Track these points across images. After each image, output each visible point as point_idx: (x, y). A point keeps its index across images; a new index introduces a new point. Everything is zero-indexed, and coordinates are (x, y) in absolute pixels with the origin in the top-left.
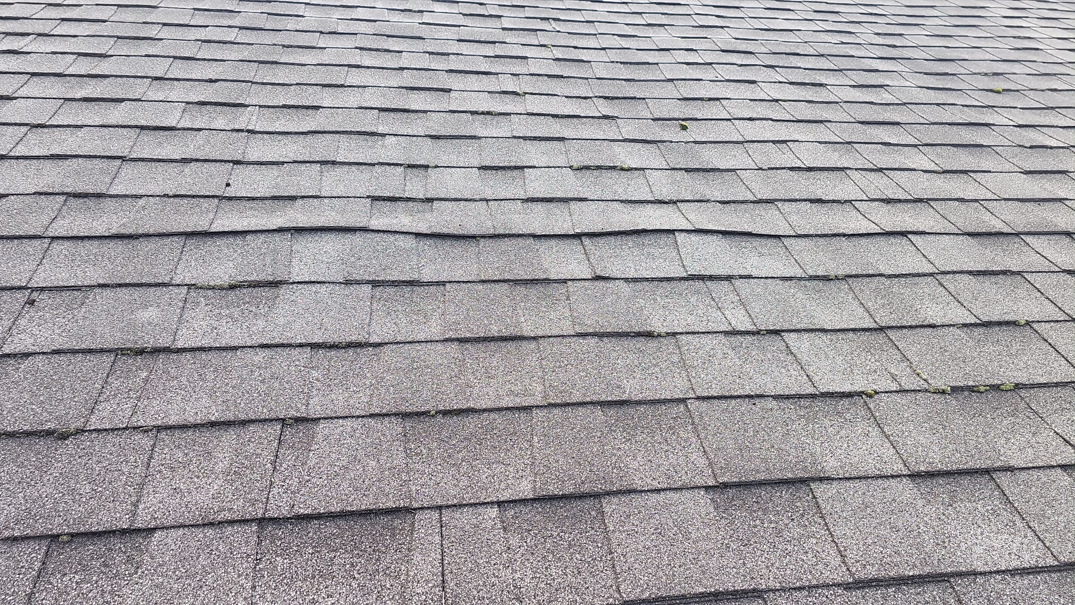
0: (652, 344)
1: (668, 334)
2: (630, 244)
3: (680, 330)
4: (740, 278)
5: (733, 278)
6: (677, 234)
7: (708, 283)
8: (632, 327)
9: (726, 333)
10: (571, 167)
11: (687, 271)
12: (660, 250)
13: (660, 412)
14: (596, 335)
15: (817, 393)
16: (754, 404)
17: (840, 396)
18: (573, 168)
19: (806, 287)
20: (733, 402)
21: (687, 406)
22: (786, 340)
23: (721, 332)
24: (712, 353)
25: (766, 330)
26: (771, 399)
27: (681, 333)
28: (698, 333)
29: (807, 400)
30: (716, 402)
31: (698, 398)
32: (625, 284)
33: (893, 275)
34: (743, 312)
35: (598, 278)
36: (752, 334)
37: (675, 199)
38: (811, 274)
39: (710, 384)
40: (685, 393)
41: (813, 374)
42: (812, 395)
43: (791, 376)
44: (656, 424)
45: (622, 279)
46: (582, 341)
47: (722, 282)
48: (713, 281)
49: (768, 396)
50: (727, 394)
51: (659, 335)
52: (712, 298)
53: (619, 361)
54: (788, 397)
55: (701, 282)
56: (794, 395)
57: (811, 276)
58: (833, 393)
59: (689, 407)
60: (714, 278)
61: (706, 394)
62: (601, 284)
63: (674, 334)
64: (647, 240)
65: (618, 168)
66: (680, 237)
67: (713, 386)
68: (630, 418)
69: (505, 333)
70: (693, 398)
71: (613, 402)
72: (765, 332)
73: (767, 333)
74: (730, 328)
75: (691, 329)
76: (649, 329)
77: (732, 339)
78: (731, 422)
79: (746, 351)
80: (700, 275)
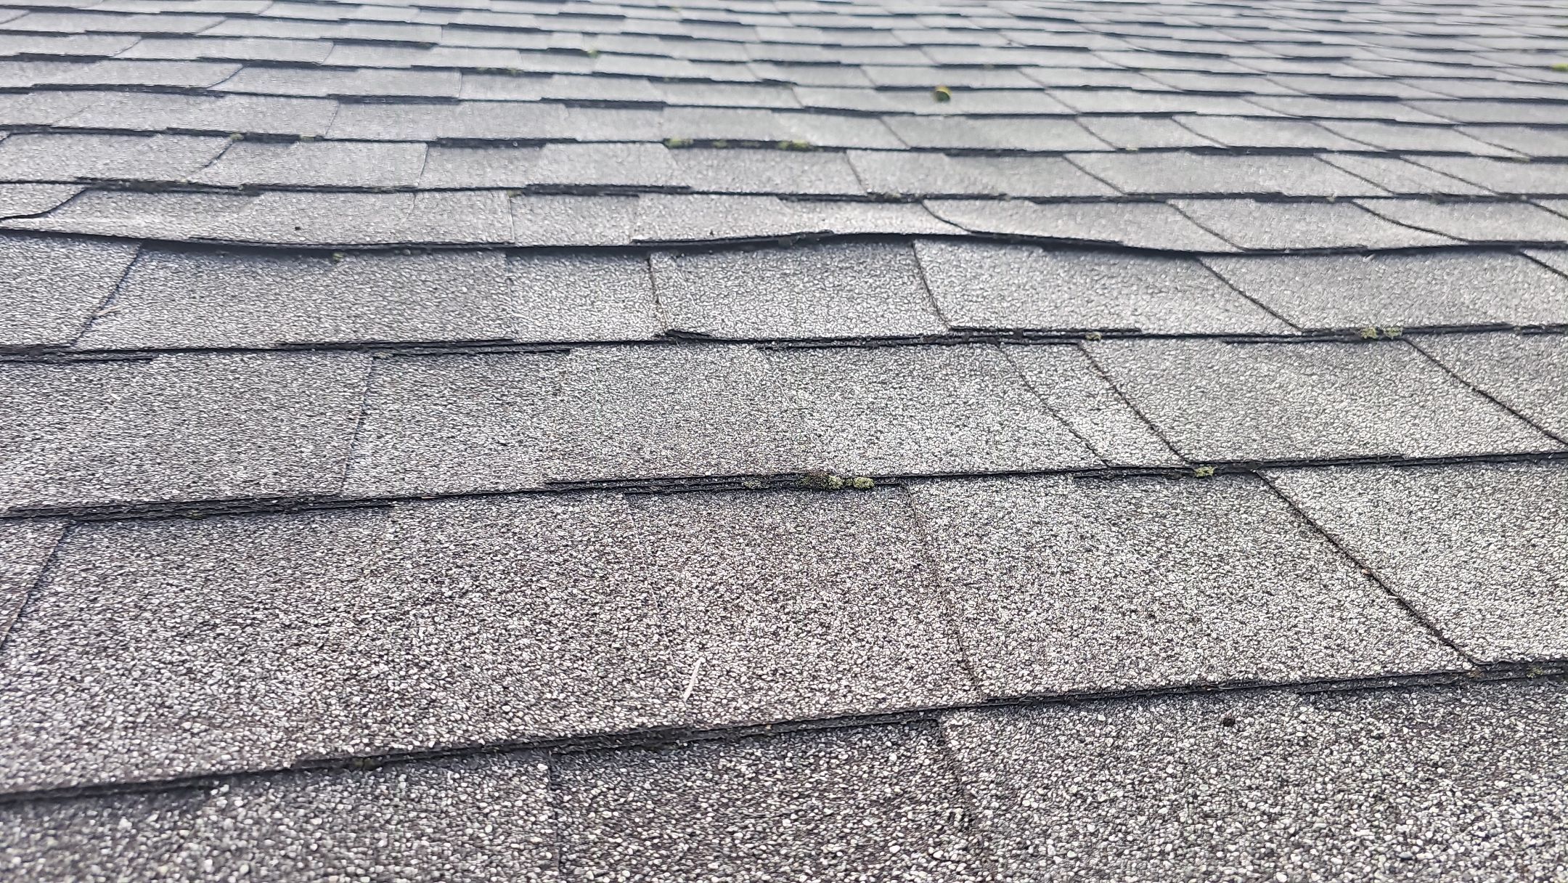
0: (824, 512)
1: (880, 482)
2: (789, 268)
3: (923, 469)
4: (1105, 338)
5: (1084, 338)
6: (918, 245)
7: (1014, 351)
8: (754, 462)
9: (1083, 476)
10: (665, 142)
11: (945, 322)
12: (871, 281)
13: (823, 776)
14: (619, 489)
15: (1467, 666)
16: (1229, 722)
17: (1551, 677)
18: (670, 145)
19: (1300, 357)
20: (1139, 714)
21: (942, 742)
22: (1286, 491)
23: (1064, 472)
24: (1036, 535)
25: (1212, 463)
26: (1292, 699)
27: (922, 478)
28: (984, 476)
29: (1432, 696)
30: (1069, 720)
31: (992, 705)
32: (757, 354)
33: (1535, 327)
34: (1126, 416)
35: (674, 338)
36: (1169, 478)
37: (918, 192)
38: (1308, 325)
39: (1036, 646)
40: (937, 686)
41: (1423, 599)
42: (1446, 674)
43: (1340, 606)
44: (796, 837)
45: (750, 342)
46: (560, 510)
47: (1055, 349)
48: (1027, 345)
49: (1274, 686)
50: (1108, 683)
51: (848, 486)
52: (1026, 384)
53: (686, 574)
54: (1358, 687)
55: (990, 351)
56: (1380, 678)
57: (1310, 331)
58: (1524, 664)
59: (954, 744)
60: (1029, 337)
61: (1024, 688)
62: (682, 354)
63: (901, 482)
64: (835, 258)
65: (784, 145)
66: (927, 253)
67: (1052, 654)
68: (680, 810)
69: (270, 485)
70: (967, 708)
71: (611, 737)
72: (1211, 470)
73: (1216, 474)
74: (1092, 461)
75: (959, 465)
76: (812, 464)
77: (1104, 492)
78: (1140, 811)
79: (1155, 529)
80: (987, 330)
